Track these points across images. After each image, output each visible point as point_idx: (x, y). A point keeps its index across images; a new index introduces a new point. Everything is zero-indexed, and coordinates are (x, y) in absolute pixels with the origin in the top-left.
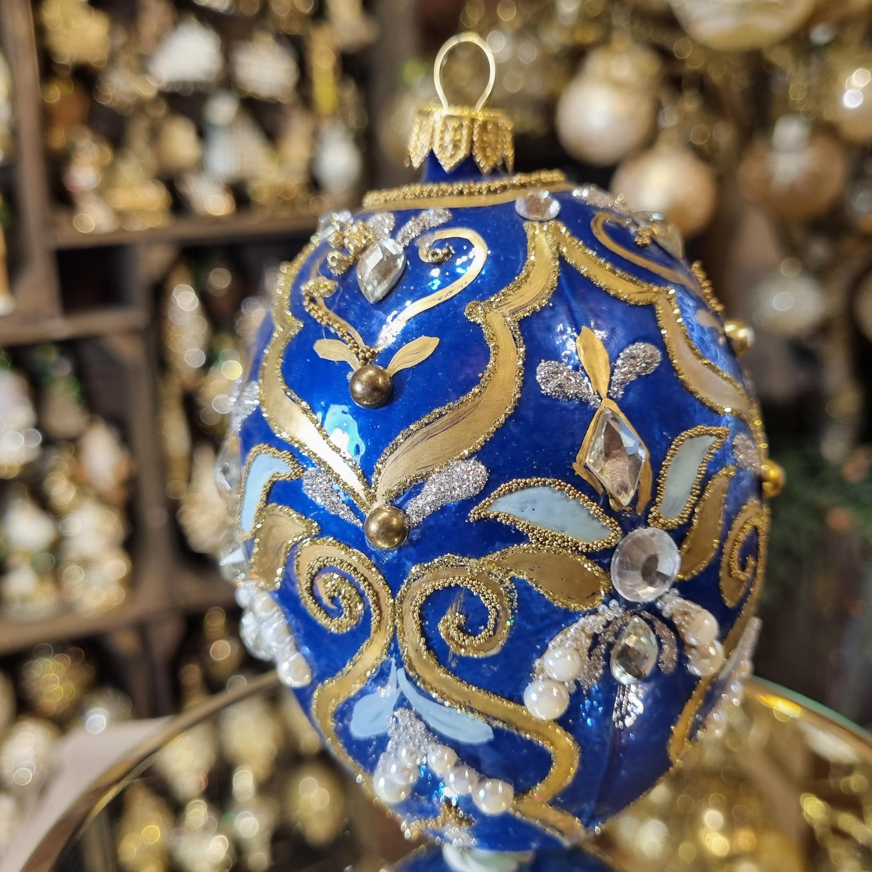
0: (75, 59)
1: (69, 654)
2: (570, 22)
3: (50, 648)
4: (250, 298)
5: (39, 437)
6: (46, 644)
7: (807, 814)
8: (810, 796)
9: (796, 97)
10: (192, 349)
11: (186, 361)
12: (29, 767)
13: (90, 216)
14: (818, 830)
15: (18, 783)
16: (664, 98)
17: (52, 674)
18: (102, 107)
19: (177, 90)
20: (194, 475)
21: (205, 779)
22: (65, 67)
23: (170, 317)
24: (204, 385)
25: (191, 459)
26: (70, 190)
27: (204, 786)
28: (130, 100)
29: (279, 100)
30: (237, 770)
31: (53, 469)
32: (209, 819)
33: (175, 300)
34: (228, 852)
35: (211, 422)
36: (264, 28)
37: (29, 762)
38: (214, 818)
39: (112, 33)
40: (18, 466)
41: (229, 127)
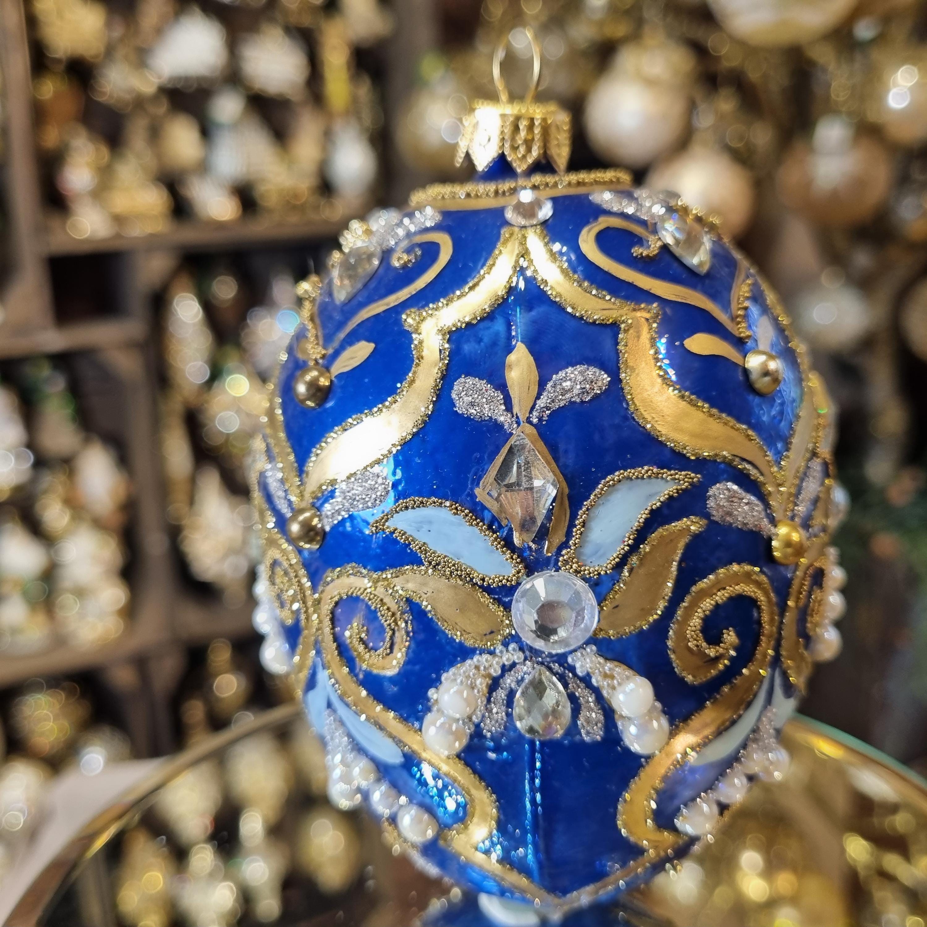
0: (69, 53)
1: (63, 689)
2: (598, 16)
3: (42, 684)
4: (256, 309)
5: (30, 456)
6: (38, 679)
7: (850, 856)
8: (853, 836)
9: (838, 96)
10: (195, 363)
11: (187, 375)
12: (21, 811)
13: (84, 220)
14: (862, 873)
15: (7, 828)
16: (698, 97)
17: (45, 712)
18: (98, 104)
19: (179, 86)
20: (196, 498)
21: (211, 823)
22: (58, 61)
23: (171, 329)
24: (207, 402)
25: (193, 481)
26: (64, 193)
27: (210, 830)
28: (128, 97)
29: (288, 97)
30: (243, 813)
31: (45, 492)
32: (216, 865)
33: (176, 310)
34: (236, 900)
35: (215, 441)
36: (272, 20)
37: (20, 805)
38: (220, 864)
39: (109, 24)
40: (8, 488)
41: (235, 126)
